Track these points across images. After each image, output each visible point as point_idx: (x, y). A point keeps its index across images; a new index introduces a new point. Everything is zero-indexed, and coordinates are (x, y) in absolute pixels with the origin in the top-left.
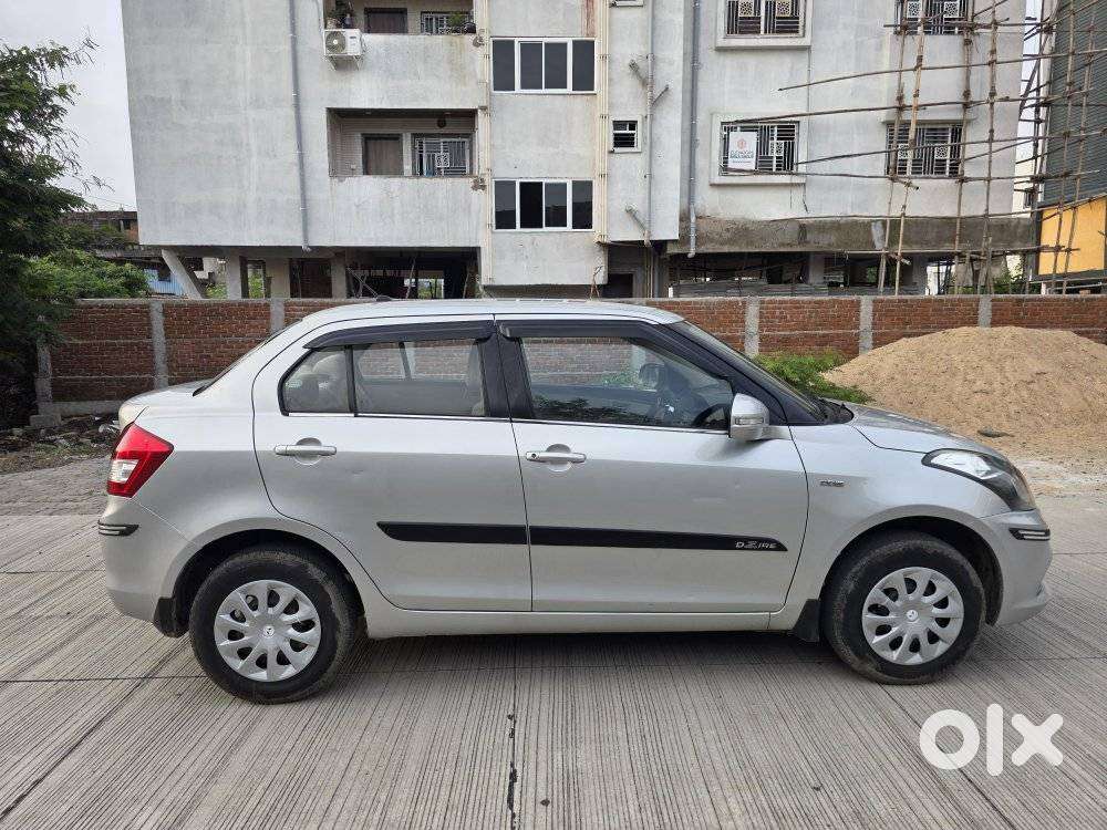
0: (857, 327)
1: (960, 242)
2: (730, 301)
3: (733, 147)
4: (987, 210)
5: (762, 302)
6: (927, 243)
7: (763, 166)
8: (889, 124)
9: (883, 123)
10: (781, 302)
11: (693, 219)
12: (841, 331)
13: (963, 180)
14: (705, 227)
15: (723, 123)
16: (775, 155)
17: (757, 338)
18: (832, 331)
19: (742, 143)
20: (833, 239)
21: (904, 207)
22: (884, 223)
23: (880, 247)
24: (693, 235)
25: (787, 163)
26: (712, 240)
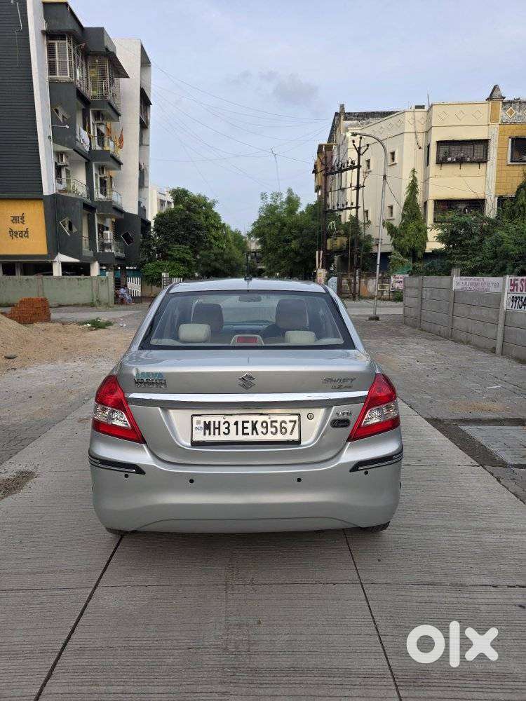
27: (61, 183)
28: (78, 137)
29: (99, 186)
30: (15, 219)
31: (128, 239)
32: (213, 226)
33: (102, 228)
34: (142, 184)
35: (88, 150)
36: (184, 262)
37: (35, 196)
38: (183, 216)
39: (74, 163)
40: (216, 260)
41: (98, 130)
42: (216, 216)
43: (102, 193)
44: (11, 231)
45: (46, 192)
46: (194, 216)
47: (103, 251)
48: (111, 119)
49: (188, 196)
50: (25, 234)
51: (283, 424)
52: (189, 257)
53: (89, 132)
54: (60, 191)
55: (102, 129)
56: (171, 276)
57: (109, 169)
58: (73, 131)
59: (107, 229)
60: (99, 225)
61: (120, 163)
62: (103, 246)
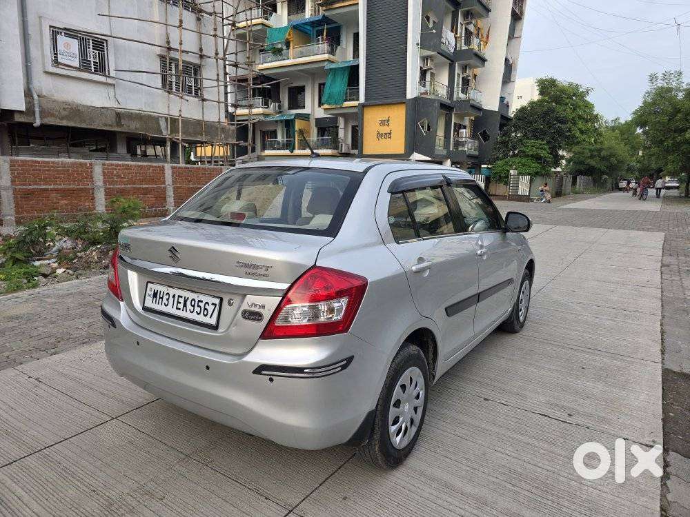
0: (164, 183)
1: (206, 136)
2: (81, 163)
3: (60, 47)
4: (219, 119)
5: (104, 165)
6: (190, 135)
7: (85, 66)
8: (162, 57)
9: (158, 55)
10: (117, 165)
11: (36, 97)
12: (155, 186)
13: (204, 100)
14: (46, 105)
15: (50, 26)
16: (92, 59)
17: (102, 190)
18: (150, 186)
19: (67, 45)
20: (138, 126)
21: (180, 111)
22: (166, 119)
23: (166, 134)
24: (37, 109)
25: (101, 68)
26: (52, 115)
27: (424, 86)
28: (443, 40)
29: (460, 86)
30: (382, 123)
31: (486, 137)
32: (580, 117)
33: (459, 127)
34: (507, 78)
35: (452, 51)
36: (537, 159)
37: (399, 100)
38: (546, 108)
39: (439, 66)
40: (592, 157)
41: (466, 29)
42: (589, 106)
43: (462, 92)
44: (378, 133)
45: (409, 96)
46: (560, 109)
47: (457, 149)
48: (481, 16)
49: (555, 86)
50: (388, 135)
51: (207, 305)
52: (543, 153)
53: (456, 34)
54: (422, 94)
55: (471, 28)
56: (520, 174)
57: (472, 67)
58: (439, 35)
59: (465, 127)
60: (455, 124)
61: (483, 60)
62: (457, 144)
